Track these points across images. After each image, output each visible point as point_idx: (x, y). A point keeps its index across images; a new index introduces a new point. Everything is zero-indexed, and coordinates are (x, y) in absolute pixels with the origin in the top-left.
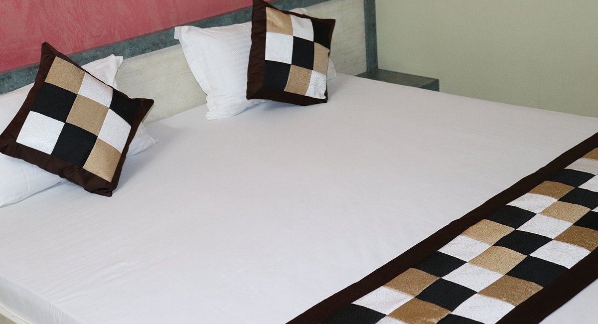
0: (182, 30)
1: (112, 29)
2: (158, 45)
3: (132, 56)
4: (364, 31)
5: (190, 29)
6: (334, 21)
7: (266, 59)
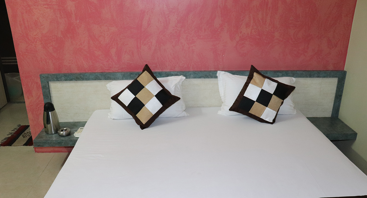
0: (221, 73)
1: (189, 65)
2: (208, 77)
3: (194, 78)
4: (334, 97)
5: (225, 73)
6: (295, 87)
7: (244, 95)
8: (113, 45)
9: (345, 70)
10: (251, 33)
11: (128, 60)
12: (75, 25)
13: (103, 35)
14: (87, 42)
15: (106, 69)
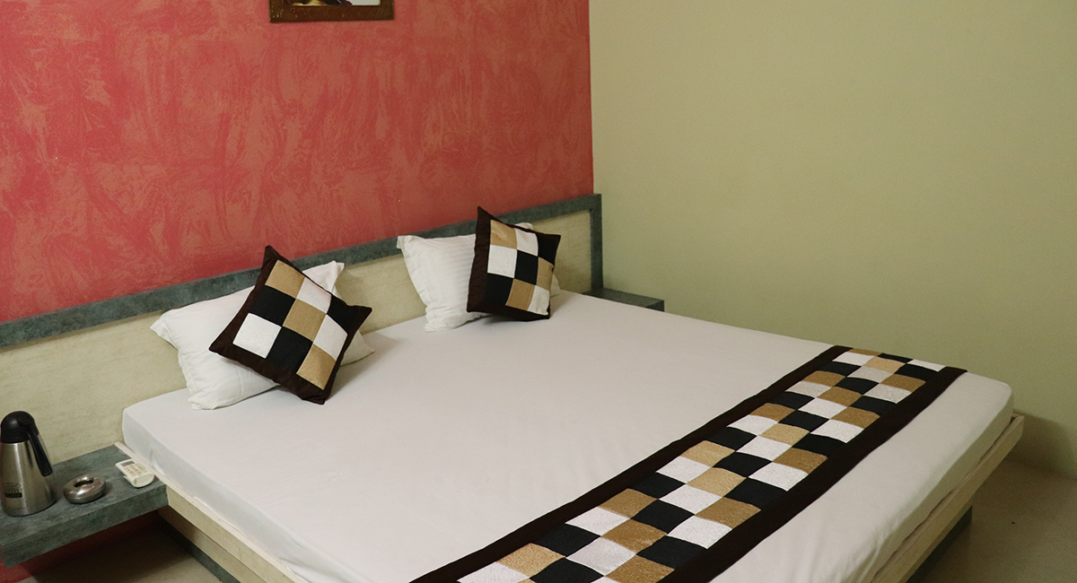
0: (405, 240)
1: (335, 235)
5: (413, 239)
6: (559, 236)
7: (489, 272)
8: (156, 212)
9: (596, 191)
10: (443, 142)
11: (196, 248)
12: (48, 172)
13: (129, 189)
14: (85, 214)
15: (140, 284)
